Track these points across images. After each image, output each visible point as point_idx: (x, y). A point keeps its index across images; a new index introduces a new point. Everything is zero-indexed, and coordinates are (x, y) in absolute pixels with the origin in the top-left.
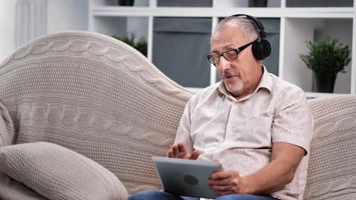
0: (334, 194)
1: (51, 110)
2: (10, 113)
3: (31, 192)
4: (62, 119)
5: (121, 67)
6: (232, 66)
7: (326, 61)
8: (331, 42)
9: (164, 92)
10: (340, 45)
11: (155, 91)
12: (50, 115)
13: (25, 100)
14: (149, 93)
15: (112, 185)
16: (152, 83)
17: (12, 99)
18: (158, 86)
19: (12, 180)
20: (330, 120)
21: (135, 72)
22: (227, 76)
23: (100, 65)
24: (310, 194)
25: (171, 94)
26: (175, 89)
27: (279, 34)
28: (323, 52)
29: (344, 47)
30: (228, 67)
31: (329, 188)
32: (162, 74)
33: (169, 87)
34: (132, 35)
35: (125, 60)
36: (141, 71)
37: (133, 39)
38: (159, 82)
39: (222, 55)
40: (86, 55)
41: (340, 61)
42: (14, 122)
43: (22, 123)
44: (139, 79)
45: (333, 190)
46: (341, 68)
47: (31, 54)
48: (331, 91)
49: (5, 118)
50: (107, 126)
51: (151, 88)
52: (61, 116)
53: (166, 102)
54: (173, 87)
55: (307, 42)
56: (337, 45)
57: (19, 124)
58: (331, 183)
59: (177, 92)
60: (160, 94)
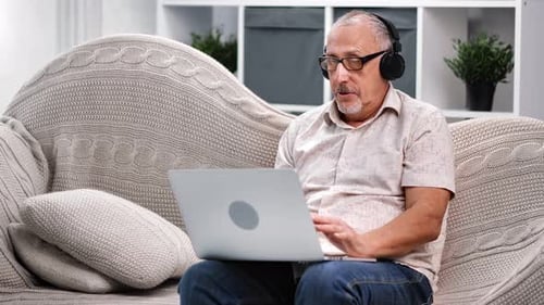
0: (483, 254)
1: (98, 143)
2: (43, 149)
3: (68, 258)
4: (114, 154)
5: (193, 84)
6: (351, 78)
7: (480, 67)
8: (488, 40)
9: (252, 117)
10: (501, 44)
11: (239, 115)
12: (96, 150)
13: (63, 130)
14: (231, 118)
15: (179, 246)
16: (234, 105)
17: (46, 129)
18: (244, 108)
19: (43, 241)
20: (477, 152)
21: (213, 90)
22: (342, 91)
23: (163, 81)
24: (450, 254)
25: (261, 119)
26: (268, 112)
27: (415, 30)
28: (475, 56)
29: (505, 46)
30: (346, 79)
31: (476, 245)
32: (249, 91)
33: (259, 109)
34: (218, 31)
35: (197, 73)
36: (221, 88)
37: (219, 36)
38: (244, 103)
39: (341, 61)
40: (144, 67)
41: (499, 66)
42: (49, 161)
43: (59, 163)
44: (216, 100)
45: (481, 247)
46: (502, 77)
47: (70, 67)
48: (488, 108)
49: (35, 156)
50: (174, 164)
51: (234, 111)
52: (112, 152)
53: (255, 130)
54: (265, 109)
55: (454, 41)
56: (496, 45)
57: (55, 163)
58: (480, 238)
59: (270, 117)
60: (246, 119)
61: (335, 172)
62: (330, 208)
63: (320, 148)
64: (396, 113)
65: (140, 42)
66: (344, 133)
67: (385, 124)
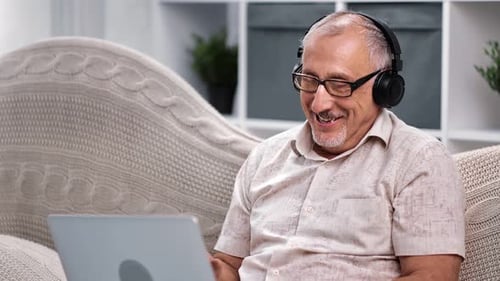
1: (27, 174)
4: (44, 188)
5: (139, 99)
9: (211, 142)
11: (195, 139)
12: (24, 182)
14: (185, 143)
16: (192, 127)
18: (203, 131)
21: (164, 107)
23: (104, 97)
25: (223, 145)
26: (231, 137)
33: (221, 132)
35: (147, 87)
36: (174, 105)
38: (203, 125)
39: (323, 83)
40: (81, 79)
50: (116, 201)
51: (189, 135)
52: (43, 184)
53: (215, 159)
54: (229, 132)
59: (234, 142)
60: (205, 145)
61: (298, 217)
62: (283, 268)
63: (285, 185)
64: (383, 144)
65: (80, 47)
66: (314, 166)
67: (367, 156)
